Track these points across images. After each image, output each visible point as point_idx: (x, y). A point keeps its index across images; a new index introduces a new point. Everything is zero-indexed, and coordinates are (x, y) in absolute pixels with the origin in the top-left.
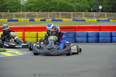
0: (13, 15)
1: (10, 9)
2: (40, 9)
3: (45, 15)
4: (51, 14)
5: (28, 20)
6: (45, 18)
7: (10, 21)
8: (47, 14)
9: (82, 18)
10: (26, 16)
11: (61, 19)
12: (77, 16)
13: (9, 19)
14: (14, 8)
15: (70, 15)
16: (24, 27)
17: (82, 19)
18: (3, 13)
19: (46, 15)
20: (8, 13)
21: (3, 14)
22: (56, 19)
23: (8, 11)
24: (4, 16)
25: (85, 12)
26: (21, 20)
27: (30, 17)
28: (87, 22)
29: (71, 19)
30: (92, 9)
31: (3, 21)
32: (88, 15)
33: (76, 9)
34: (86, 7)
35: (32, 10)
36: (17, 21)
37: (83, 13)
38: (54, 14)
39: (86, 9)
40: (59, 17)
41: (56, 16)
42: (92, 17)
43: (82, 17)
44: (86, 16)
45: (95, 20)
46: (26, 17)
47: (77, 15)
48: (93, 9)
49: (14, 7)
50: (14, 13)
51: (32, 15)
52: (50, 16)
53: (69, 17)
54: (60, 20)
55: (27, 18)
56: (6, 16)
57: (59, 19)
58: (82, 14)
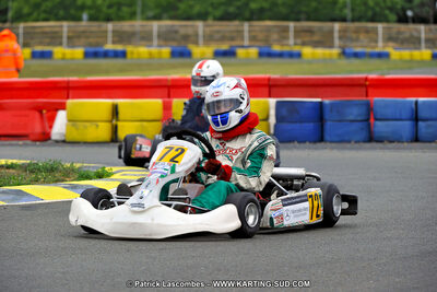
0: (106, 32)
1: (90, 8)
2: (210, 9)
3: (235, 34)
4: (257, 28)
5: (166, 51)
6: (234, 43)
7: (96, 55)
8: (240, 29)
9: (373, 47)
10: (159, 36)
11: (296, 49)
12: (357, 40)
13: (91, 50)
14: (110, 6)
15: (331, 32)
16: (166, 80)
17: (377, 50)
18: (65, 24)
19: (238, 31)
20: (84, 24)
21: (65, 30)
22: (277, 48)
23: (85, 16)
24: (69, 38)
25: (385, 25)
26: (139, 54)
27: (174, 40)
28: (395, 61)
29: (335, 51)
30: (410, 13)
31: (64, 54)
32: (399, 33)
33: (353, 10)
34: (389, 4)
35: (180, 12)
36: (123, 54)
37: (380, 26)
38: (268, 29)
39: (387, 12)
40: (285, 42)
41: (275, 36)
42: (414, 42)
43: (376, 41)
44: (389, 39)
45: (426, 54)
46: (155, 42)
47: (354, 36)
48: (417, 10)
49: (107, 3)
50: (110, 26)
51: (182, 31)
52: (253, 38)
53: (325, 42)
54: (291, 55)
55: (160, 46)
56: (79, 37)
57: (286, 49)
58: (375, 31)
